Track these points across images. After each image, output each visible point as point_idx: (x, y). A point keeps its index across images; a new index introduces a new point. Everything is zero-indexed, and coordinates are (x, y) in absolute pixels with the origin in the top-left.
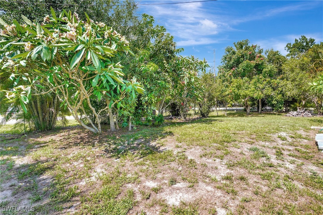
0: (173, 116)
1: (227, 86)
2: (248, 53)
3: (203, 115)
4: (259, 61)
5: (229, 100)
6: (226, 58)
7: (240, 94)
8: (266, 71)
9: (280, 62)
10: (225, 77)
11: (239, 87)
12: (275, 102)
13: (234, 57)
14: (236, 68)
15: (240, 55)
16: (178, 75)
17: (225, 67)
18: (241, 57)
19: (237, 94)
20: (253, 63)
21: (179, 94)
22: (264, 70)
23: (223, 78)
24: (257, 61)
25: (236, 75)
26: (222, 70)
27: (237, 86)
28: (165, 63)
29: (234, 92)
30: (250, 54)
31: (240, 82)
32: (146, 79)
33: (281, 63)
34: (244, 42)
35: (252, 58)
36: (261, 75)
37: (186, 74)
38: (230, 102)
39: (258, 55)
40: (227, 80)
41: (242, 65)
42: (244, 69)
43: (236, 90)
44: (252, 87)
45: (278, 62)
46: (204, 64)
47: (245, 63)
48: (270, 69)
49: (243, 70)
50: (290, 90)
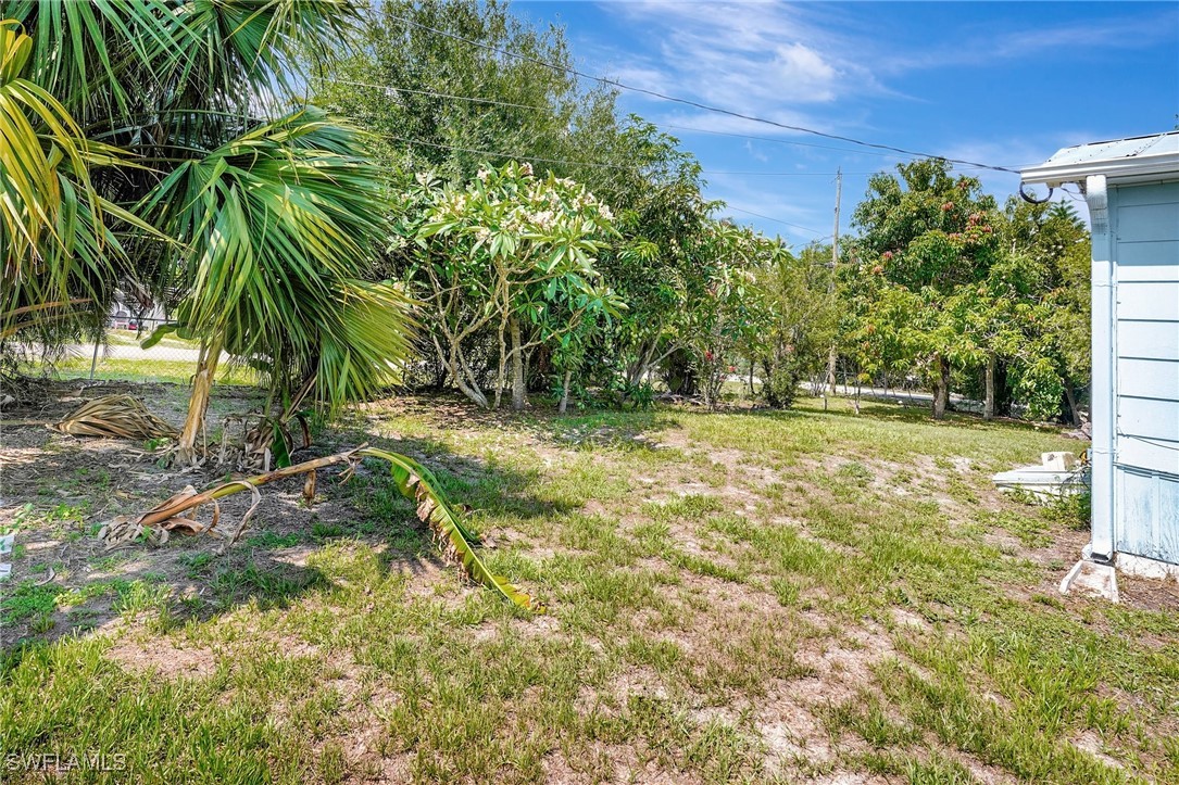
0: (673, 392)
1: (864, 311)
2: (943, 204)
3: (773, 401)
4: (976, 236)
5: (865, 360)
6: (867, 213)
7: (900, 341)
8: (1000, 274)
9: (1057, 244)
10: (859, 280)
11: (900, 318)
12: (1029, 384)
13: (894, 213)
14: (899, 252)
15: (915, 208)
16: (706, 275)
17: (864, 243)
18: (918, 217)
19: (893, 339)
20: (957, 241)
21: (704, 325)
22: (994, 269)
23: (852, 282)
24: (973, 235)
25: (897, 276)
26: (850, 254)
27: (893, 315)
28: (673, 245)
29: (883, 333)
30: (947, 210)
31: (903, 300)
32: (623, 280)
33: (1061, 247)
34: (933, 164)
35: (954, 222)
36: (982, 282)
37: (724, 277)
38: (868, 363)
39: (974, 216)
40: (866, 289)
41: (920, 244)
42: (925, 259)
43: (890, 329)
44: (947, 322)
45: (1051, 242)
46: (777, 250)
47: (929, 238)
48: (1014, 266)
49: (921, 261)
50: (1081, 347)
